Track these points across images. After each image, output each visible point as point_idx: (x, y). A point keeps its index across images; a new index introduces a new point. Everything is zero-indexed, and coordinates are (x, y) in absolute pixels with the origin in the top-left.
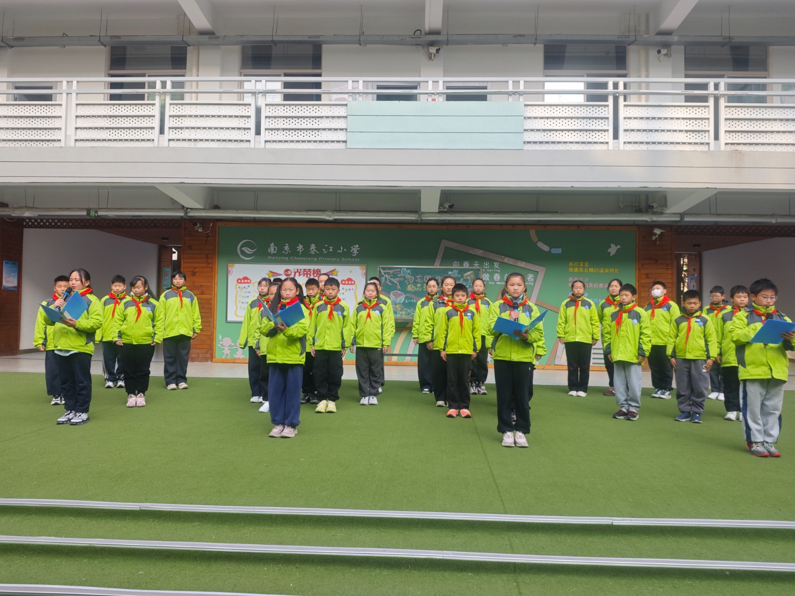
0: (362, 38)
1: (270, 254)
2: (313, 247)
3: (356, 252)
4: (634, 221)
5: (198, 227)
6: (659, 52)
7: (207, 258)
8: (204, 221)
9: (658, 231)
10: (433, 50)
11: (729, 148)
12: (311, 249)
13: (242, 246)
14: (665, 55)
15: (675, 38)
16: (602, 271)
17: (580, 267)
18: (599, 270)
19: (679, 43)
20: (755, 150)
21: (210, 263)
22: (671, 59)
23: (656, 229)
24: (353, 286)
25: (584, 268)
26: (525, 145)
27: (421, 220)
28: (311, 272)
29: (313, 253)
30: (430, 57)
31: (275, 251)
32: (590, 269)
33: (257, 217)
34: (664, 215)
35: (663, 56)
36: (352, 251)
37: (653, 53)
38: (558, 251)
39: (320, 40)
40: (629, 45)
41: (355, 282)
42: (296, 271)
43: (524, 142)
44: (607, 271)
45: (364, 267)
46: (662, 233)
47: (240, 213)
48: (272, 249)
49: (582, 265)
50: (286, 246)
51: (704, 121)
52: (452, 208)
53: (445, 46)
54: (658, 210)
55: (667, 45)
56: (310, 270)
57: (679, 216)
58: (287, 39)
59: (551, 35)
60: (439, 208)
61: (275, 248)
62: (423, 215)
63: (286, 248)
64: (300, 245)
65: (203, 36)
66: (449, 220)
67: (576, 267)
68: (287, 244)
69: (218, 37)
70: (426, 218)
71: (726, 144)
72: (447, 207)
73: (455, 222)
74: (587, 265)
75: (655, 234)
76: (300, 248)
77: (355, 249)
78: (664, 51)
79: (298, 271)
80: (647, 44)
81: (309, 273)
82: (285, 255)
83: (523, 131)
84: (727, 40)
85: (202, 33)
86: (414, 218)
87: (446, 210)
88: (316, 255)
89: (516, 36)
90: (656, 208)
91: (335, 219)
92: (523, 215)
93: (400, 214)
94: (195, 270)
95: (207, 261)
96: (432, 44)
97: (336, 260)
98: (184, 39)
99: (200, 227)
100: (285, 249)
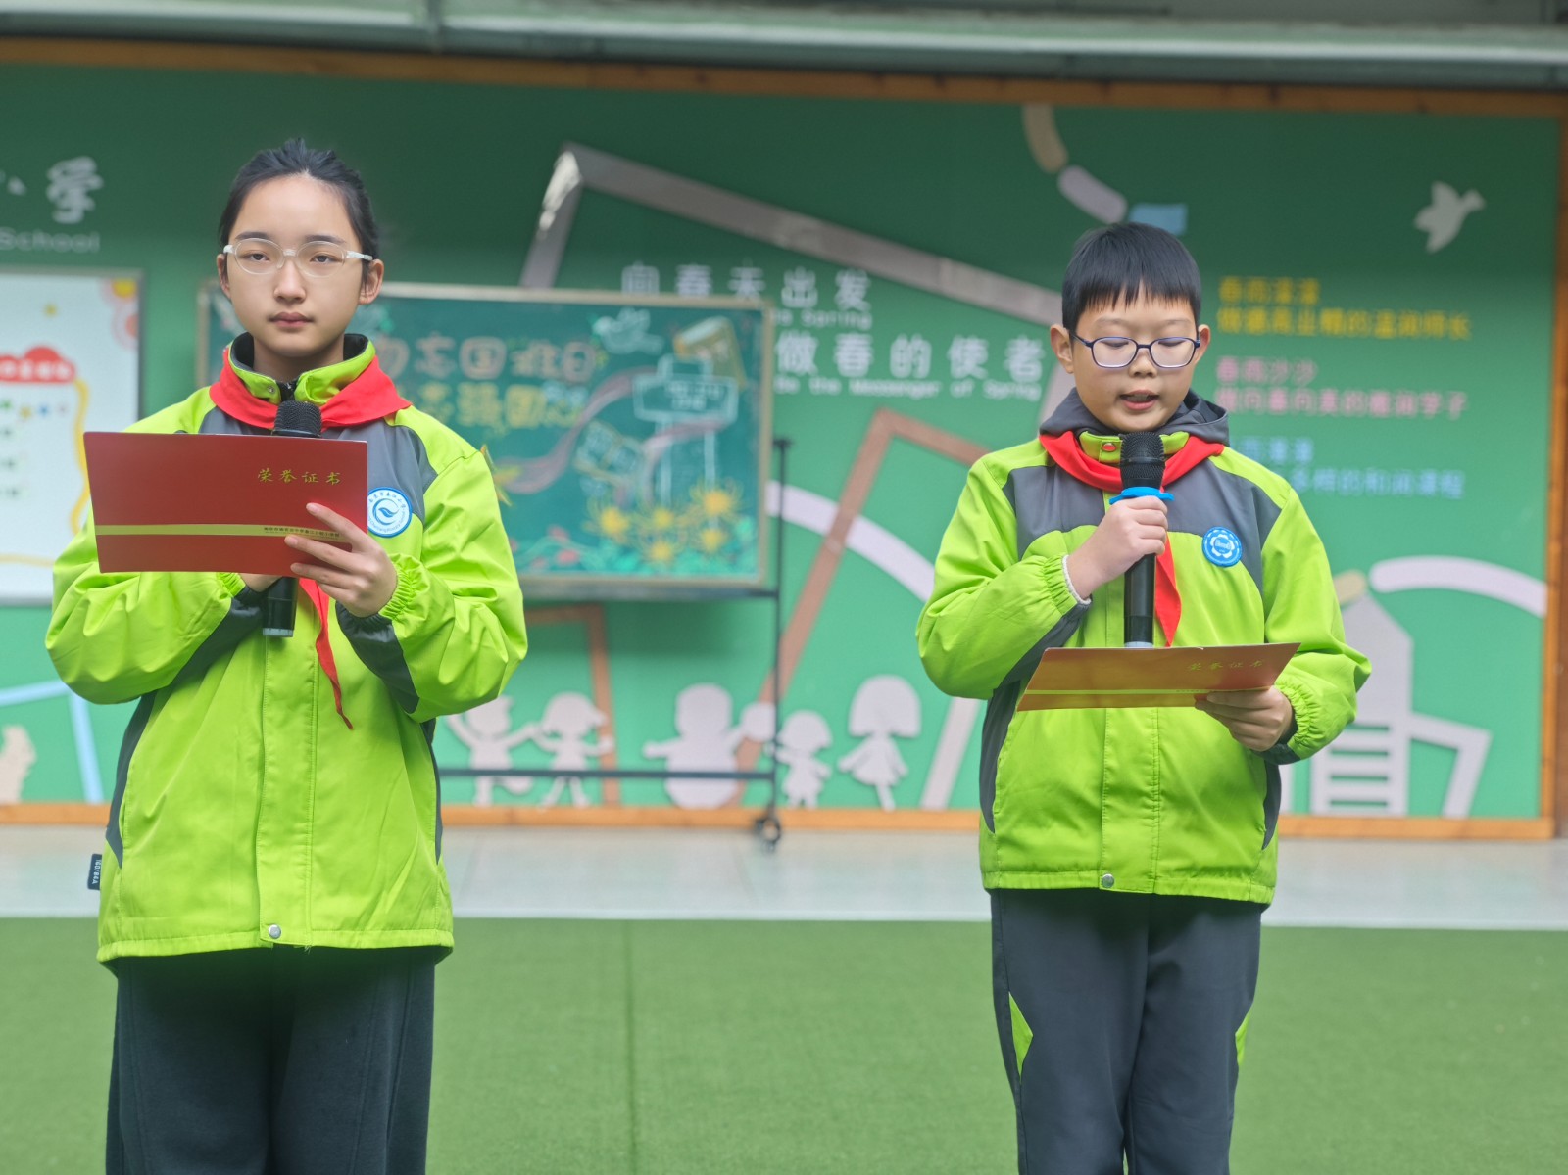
3: (77, 200)
16: (1386, 328)
17: (1279, 305)
18: (1373, 326)
24: (66, 393)
27: (448, 29)
32: (1326, 315)
36: (53, 192)
38: (1167, 219)
44: (1409, 324)
45: (130, 284)
49: (1284, 296)
66: (599, 38)
70: (468, 17)
73: (632, 48)
74: (1310, 297)
77: (73, 184)
92: (987, 25)
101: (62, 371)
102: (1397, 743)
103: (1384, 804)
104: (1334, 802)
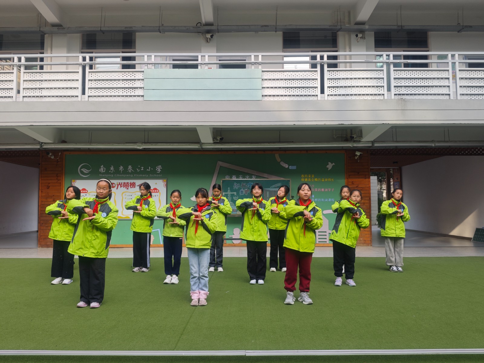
0: (161, 28)
1: (100, 173)
2: (130, 167)
3: (159, 170)
4: (343, 147)
5: (51, 156)
6: (357, 36)
7: (57, 176)
8: (55, 152)
9: (358, 153)
10: (209, 36)
11: (397, 97)
12: (129, 169)
13: (81, 168)
14: (361, 38)
15: (367, 27)
16: (323, 180)
17: (309, 178)
18: (321, 180)
19: (369, 30)
20: (414, 98)
21: (59, 180)
22: (365, 40)
23: (357, 152)
24: (158, 194)
25: (311, 178)
26: (263, 97)
27: (202, 148)
28: (128, 184)
29: (130, 171)
30: (207, 41)
31: (104, 171)
32: (315, 179)
33: (91, 148)
34: (361, 143)
35: (359, 39)
36: (157, 169)
37: (353, 36)
38: (294, 168)
39: (133, 29)
40: (337, 31)
41: (159, 191)
42: (119, 184)
43: (263, 96)
44: (326, 180)
45: (165, 180)
46: (360, 154)
47: (78, 145)
48: (102, 170)
49: (310, 177)
50: (111, 167)
51: (380, 80)
52: (222, 140)
53: (217, 33)
54: (358, 139)
55: (362, 31)
56: (128, 183)
57: (371, 143)
58: (111, 29)
59: (286, 25)
60: (213, 140)
61: (104, 169)
62: (203, 145)
63: (112, 168)
64: (121, 166)
65: (53, 28)
66: (221, 148)
67: (306, 178)
68: (112, 166)
69: (64, 28)
70: (205, 147)
71: (395, 95)
72: (219, 139)
73: (226, 149)
74: (313, 177)
75: (357, 155)
76: (121, 169)
77: (159, 169)
78: (360, 35)
79: (120, 184)
80: (349, 31)
81: (127, 185)
82: (111, 174)
83: (261, 88)
84: (400, 28)
85: (54, 25)
86: (197, 147)
87: (218, 141)
88: (132, 173)
89: (262, 26)
90: (356, 138)
91: (144, 148)
92: (269, 144)
93: (187, 144)
94: (49, 185)
95: (57, 179)
96: (208, 32)
97: (146, 176)
98: (41, 30)
99: (52, 155)
100: (111, 170)
101: (158, 191)
102: (327, 234)
103: (326, 242)
104: (319, 242)
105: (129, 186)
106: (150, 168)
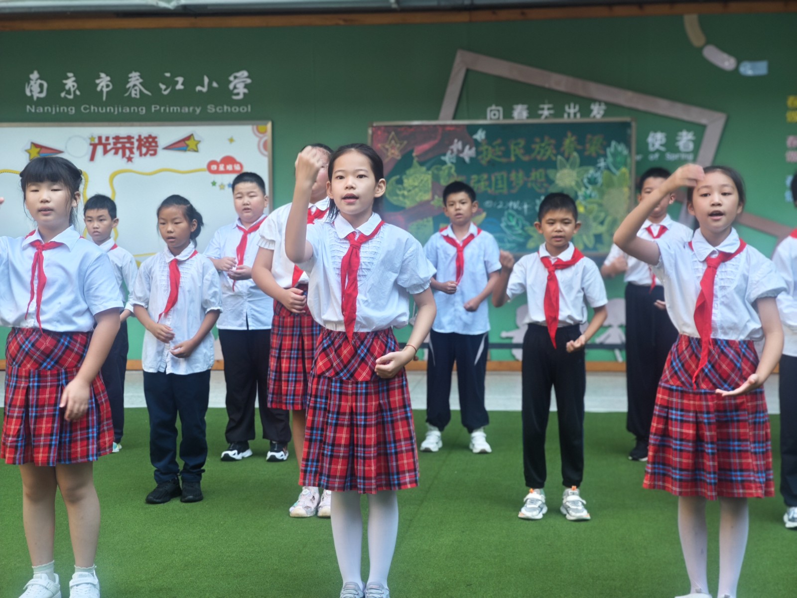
1: (30, 100)
2: (135, 79)
12: (130, 85)
28: (132, 143)
29: (135, 94)
31: (41, 92)
36: (231, 87)
38: (760, 68)
41: (242, 166)
42: (96, 141)
45: (264, 128)
48: (36, 89)
50: (67, 78)
56: (129, 138)
61: (41, 86)
63: (70, 83)
64: (103, 75)
68: (70, 75)
76: (104, 83)
79: (100, 143)
82: (66, 103)
88: (143, 100)
91: (185, 6)
97: (194, 111)
100: (67, 87)
105: (135, 150)
106: (206, 80)
